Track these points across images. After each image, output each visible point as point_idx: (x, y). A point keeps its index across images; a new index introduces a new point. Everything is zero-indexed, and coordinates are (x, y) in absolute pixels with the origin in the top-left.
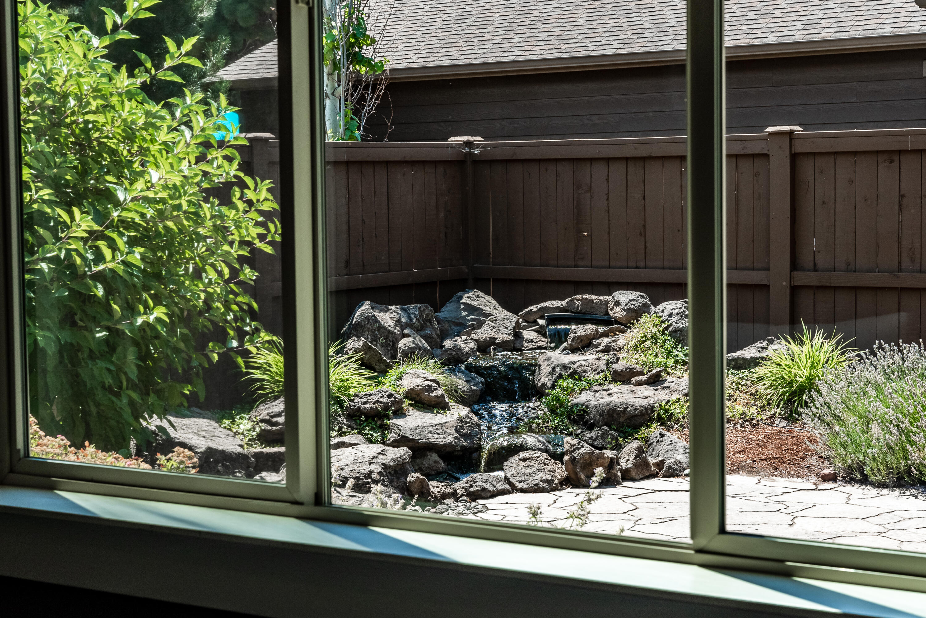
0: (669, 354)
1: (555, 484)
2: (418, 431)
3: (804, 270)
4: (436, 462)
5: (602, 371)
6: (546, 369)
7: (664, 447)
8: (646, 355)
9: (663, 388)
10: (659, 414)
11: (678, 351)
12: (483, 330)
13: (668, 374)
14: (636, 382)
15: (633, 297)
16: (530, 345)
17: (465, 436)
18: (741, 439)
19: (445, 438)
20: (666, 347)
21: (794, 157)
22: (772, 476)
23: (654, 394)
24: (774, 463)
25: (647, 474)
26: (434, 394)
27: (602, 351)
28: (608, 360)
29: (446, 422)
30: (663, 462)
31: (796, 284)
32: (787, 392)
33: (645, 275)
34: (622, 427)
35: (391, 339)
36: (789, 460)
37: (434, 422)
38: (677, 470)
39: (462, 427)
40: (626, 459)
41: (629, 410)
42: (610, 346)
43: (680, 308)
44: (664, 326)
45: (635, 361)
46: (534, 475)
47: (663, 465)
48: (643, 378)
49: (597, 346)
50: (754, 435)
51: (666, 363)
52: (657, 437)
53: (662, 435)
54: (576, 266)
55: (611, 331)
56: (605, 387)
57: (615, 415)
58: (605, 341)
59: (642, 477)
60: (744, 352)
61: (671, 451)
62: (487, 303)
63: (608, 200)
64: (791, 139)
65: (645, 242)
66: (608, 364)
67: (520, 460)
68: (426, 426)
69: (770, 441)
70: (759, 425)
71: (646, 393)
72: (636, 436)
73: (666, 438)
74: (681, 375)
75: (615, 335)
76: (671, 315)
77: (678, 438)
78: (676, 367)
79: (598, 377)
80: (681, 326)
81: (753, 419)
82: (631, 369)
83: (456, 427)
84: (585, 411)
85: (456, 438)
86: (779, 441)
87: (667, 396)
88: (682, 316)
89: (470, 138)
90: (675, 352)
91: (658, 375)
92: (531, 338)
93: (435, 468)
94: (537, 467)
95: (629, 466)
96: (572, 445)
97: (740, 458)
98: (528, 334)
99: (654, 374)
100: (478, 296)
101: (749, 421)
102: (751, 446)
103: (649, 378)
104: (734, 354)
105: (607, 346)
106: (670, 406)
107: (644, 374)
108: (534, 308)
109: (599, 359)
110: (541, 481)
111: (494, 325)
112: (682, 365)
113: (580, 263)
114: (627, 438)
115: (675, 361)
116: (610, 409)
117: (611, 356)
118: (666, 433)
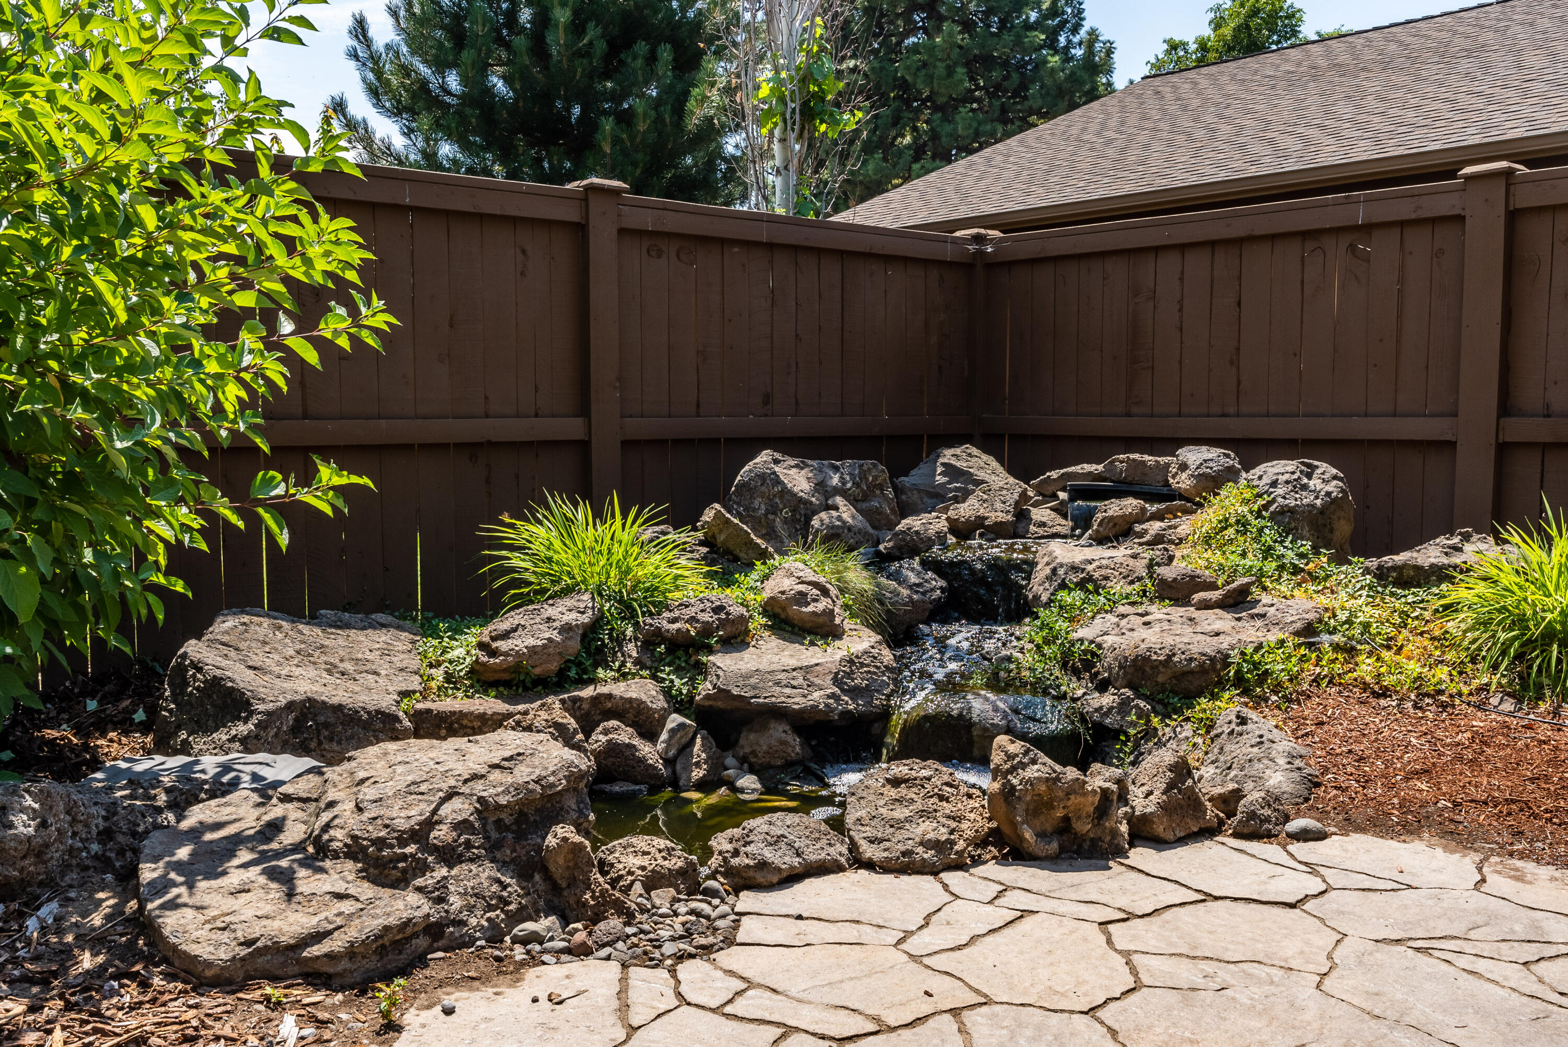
0: (1267, 552)
1: (957, 853)
2: (753, 681)
3: (1524, 415)
4: (783, 743)
5: (1140, 579)
6: (1042, 572)
7: (1243, 749)
8: (1224, 553)
9: (1252, 617)
10: (1238, 672)
11: (1285, 547)
12: (967, 504)
13: (1265, 589)
14: (1200, 601)
15: (1210, 456)
16: (1041, 531)
17: (854, 692)
18: (1418, 738)
19: (805, 696)
20: (1263, 540)
21: (1513, 216)
22: (1511, 854)
23: (1233, 628)
24: (1509, 814)
25: (1195, 829)
26: (810, 609)
27: (1148, 543)
28: (1151, 560)
29: (817, 665)
30: (1237, 795)
31: (1508, 439)
32: (1515, 638)
33: (1237, 428)
34: (1163, 692)
35: (803, 512)
36: (1546, 811)
37: (794, 663)
38: (1269, 822)
39: (849, 675)
40: (1145, 789)
41: (1176, 659)
42: (1164, 536)
43: (1293, 473)
44: (1260, 502)
45: (1202, 563)
46: (907, 826)
47: (1238, 801)
48: (1214, 595)
49: (1141, 535)
50: (1446, 729)
51: (1261, 569)
52: (1230, 722)
53: (1243, 721)
54: (1129, 415)
55: (1168, 510)
56: (1141, 610)
57: (1147, 669)
58: (1155, 527)
59: (1182, 834)
60: (1415, 555)
61: (1259, 760)
62: (982, 464)
63: (1180, 310)
64: (1508, 186)
65: (1238, 376)
66: (1150, 566)
67: (888, 780)
68: (773, 671)
69: (1489, 751)
70: (1453, 706)
71: (1218, 626)
72: (1188, 713)
73: (1250, 726)
74: (1289, 593)
75: (1176, 517)
76: (1274, 484)
77: (1276, 727)
78: (1280, 577)
79: (1129, 589)
80: (1293, 503)
81: (1441, 692)
82: (1193, 577)
83: (837, 674)
84: (1094, 654)
85: (833, 696)
86: (1509, 751)
87: (1259, 634)
88: (1295, 487)
89: (982, 231)
90: (1280, 550)
91: (1244, 591)
92: (1044, 519)
93: (782, 754)
94: (919, 806)
95: (1149, 810)
96: (1010, 757)
97: (1421, 791)
98: (1041, 514)
99: (1235, 590)
100: (970, 455)
101: (1433, 697)
102: (1444, 759)
103: (1225, 596)
104: (1396, 558)
105: (1157, 535)
106: (1263, 656)
107: (1217, 588)
108: (1054, 474)
109: (1135, 556)
110: (921, 844)
111: (985, 497)
112: (1292, 574)
113: (1135, 410)
114: (1170, 718)
115: (1278, 566)
116: (1137, 656)
117: (1158, 553)
118: (1252, 715)
